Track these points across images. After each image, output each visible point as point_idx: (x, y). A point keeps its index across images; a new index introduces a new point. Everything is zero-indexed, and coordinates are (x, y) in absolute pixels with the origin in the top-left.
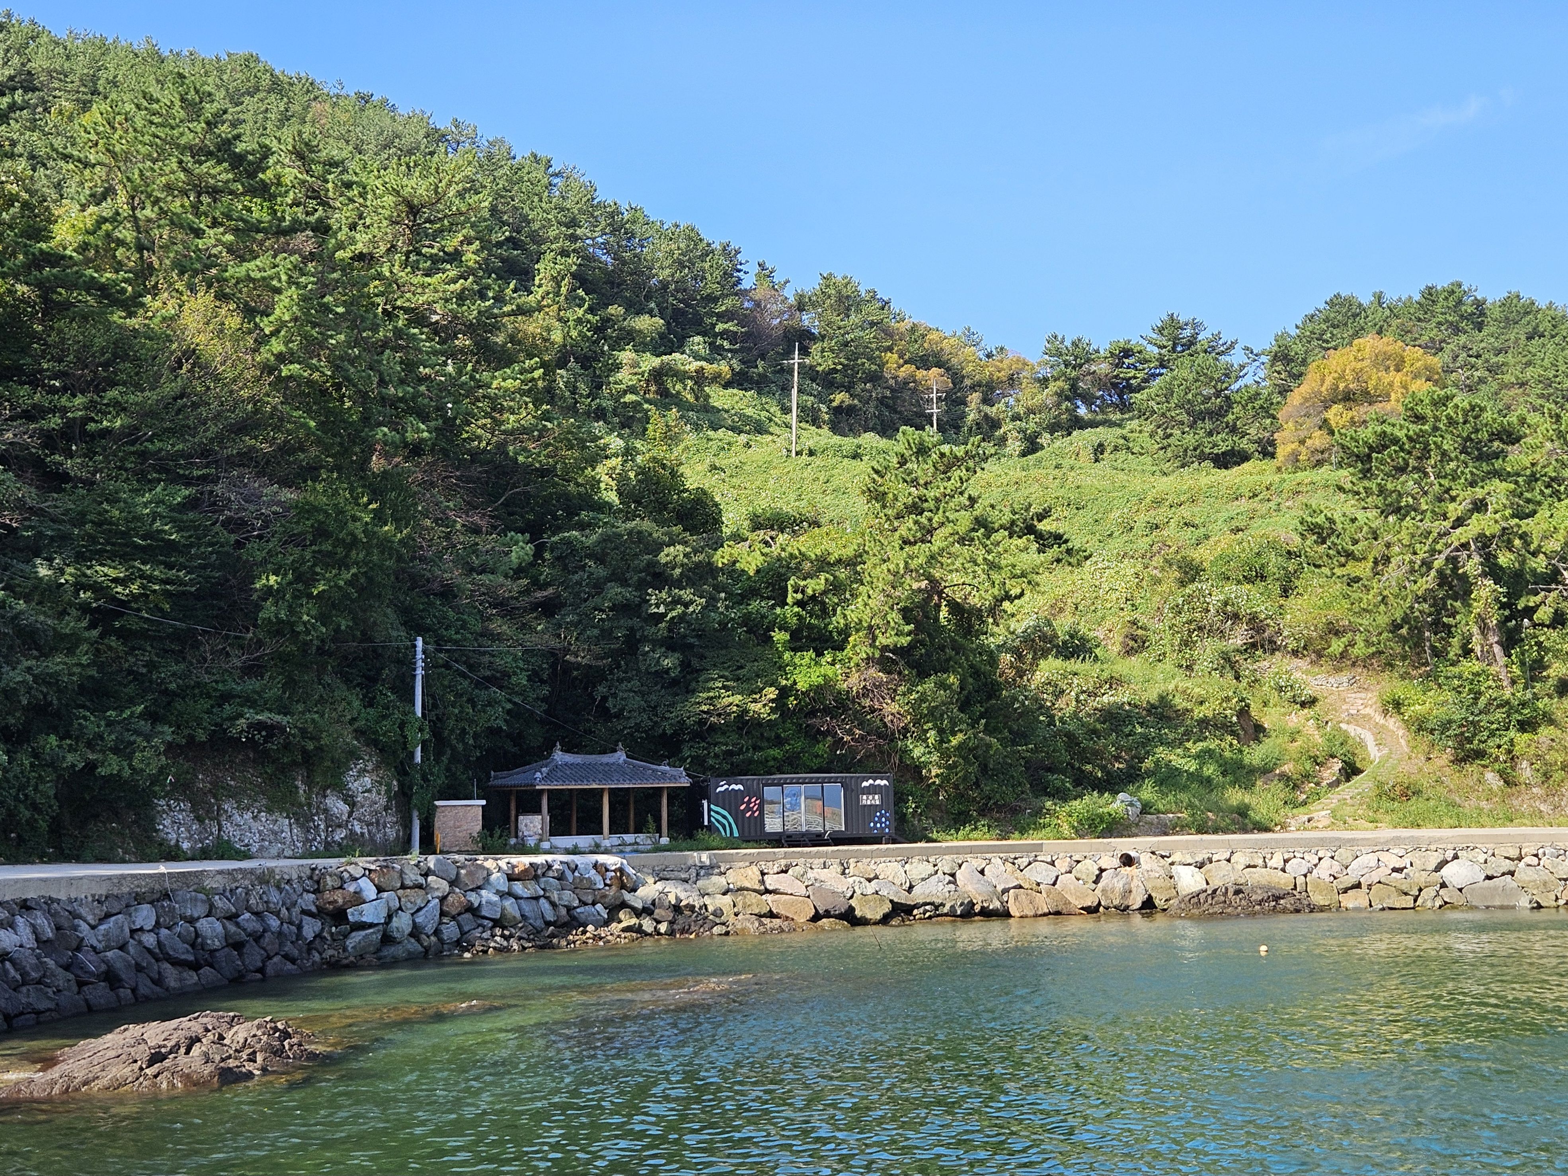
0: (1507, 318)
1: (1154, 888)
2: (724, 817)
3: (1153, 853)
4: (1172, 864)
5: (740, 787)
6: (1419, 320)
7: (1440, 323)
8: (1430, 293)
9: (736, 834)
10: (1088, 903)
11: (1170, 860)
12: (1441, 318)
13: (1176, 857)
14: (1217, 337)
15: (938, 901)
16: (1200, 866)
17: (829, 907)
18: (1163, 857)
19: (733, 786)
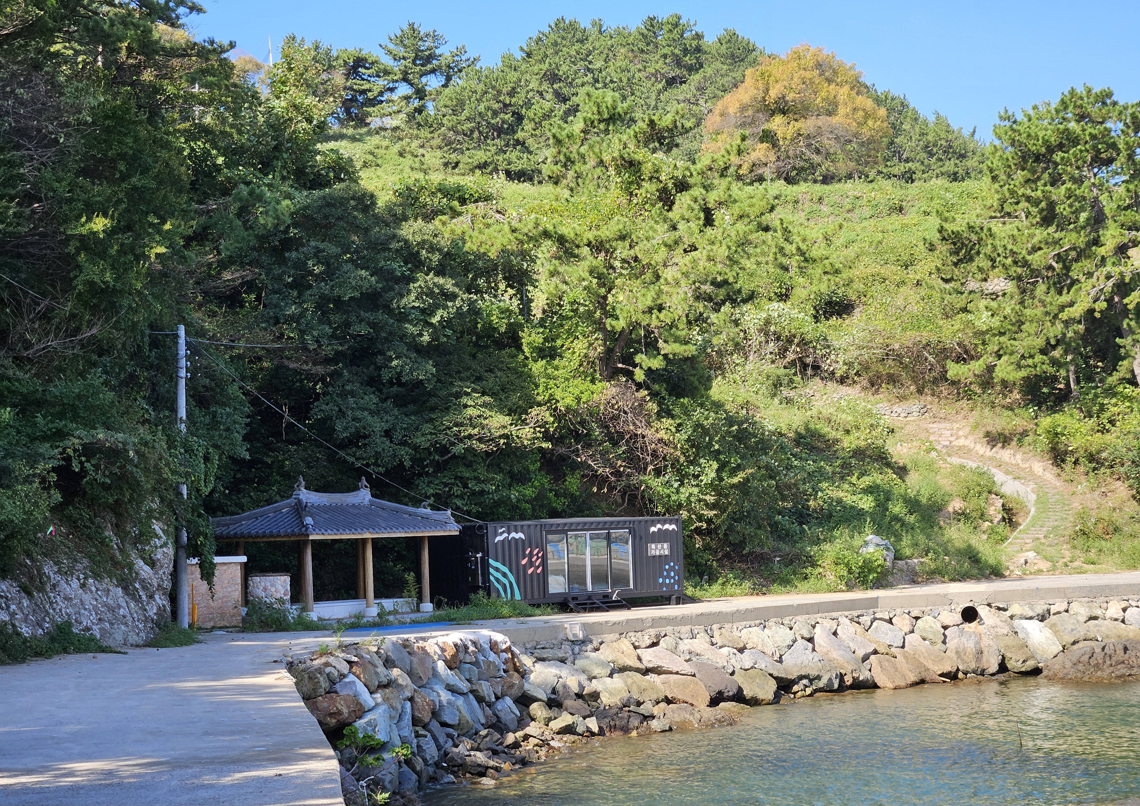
0: (733, 55)
1: (1007, 647)
2: (504, 575)
3: (989, 605)
4: (1012, 617)
5: (521, 535)
6: (642, 51)
7: (665, 56)
8: (652, 23)
9: (518, 596)
10: (947, 668)
11: (1008, 613)
12: (667, 51)
13: (1015, 609)
14: (462, 51)
15: (814, 673)
16: (1042, 618)
17: (722, 688)
18: (999, 609)
19: (513, 535)
